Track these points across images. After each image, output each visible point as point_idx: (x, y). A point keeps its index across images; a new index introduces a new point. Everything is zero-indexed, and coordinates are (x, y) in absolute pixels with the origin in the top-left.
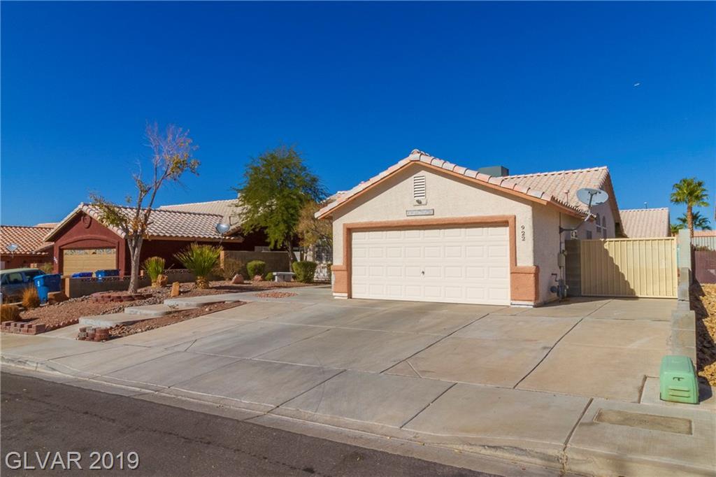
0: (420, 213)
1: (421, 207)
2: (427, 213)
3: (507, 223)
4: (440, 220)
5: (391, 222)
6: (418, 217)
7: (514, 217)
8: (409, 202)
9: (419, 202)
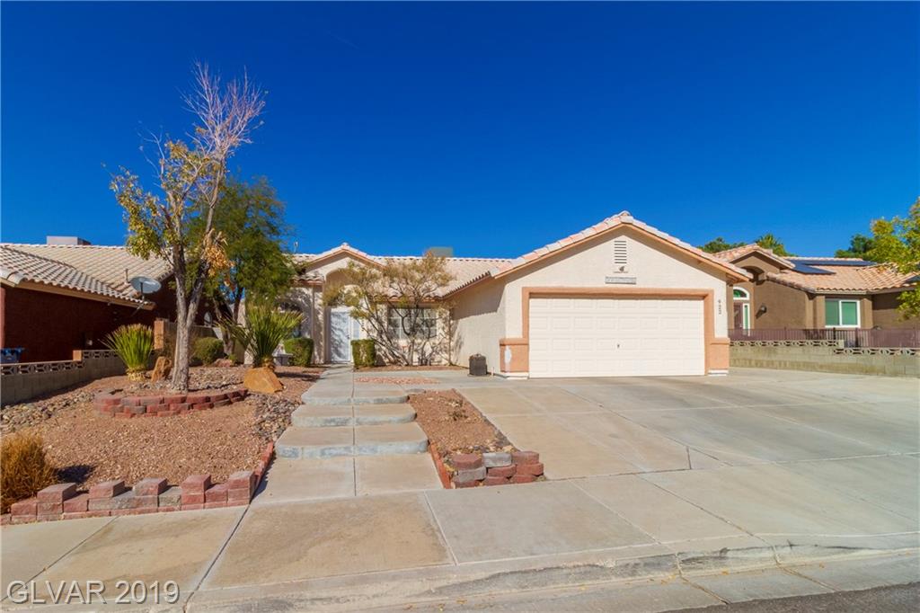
0: (621, 281)
1: (622, 275)
2: (630, 281)
3: (704, 297)
4: (644, 289)
5: (589, 288)
6: (618, 286)
7: (712, 291)
8: (610, 269)
9: (622, 269)
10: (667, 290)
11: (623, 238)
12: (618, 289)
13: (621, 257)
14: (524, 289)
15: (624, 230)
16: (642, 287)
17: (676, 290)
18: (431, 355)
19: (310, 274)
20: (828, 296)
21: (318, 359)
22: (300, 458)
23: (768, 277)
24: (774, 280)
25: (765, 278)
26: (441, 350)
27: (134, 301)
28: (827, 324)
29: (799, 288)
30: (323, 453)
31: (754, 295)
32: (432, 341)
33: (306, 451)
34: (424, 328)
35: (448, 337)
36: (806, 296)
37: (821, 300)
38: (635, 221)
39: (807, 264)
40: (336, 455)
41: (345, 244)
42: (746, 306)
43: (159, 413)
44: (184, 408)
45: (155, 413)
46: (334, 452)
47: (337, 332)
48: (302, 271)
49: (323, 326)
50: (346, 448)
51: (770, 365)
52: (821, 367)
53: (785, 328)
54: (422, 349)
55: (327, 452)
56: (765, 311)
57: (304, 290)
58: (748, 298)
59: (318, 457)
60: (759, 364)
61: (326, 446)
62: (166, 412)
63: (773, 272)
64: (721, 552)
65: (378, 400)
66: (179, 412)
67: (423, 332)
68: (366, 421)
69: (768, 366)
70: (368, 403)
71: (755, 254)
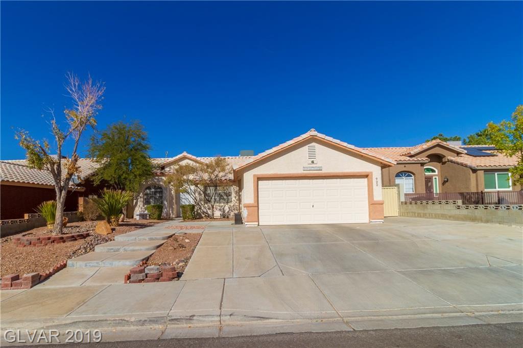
0: (313, 169)
1: (313, 165)
2: (318, 169)
3: (367, 176)
4: (327, 173)
5: (293, 174)
6: (311, 172)
7: (372, 173)
8: (306, 162)
9: (313, 162)
10: (342, 173)
11: (313, 144)
12: (311, 174)
13: (312, 155)
14: (254, 175)
15: (313, 139)
16: (326, 172)
17: (347, 173)
18: (228, 212)
19: (167, 169)
20: (486, 171)
21: (172, 215)
22: (75, 268)
23: (448, 159)
24: (451, 161)
25: (447, 160)
26: (234, 209)
27: (71, 188)
28: (486, 188)
29: (466, 166)
30: (86, 266)
31: (441, 171)
32: (229, 204)
33: (78, 264)
34: (225, 197)
35: (238, 202)
36: (471, 171)
37: (481, 173)
38: (318, 134)
39: (480, 149)
40: (93, 266)
41: (185, 152)
42: (435, 178)
43: (37, 245)
44: (49, 242)
45: (35, 245)
46: (91, 265)
47: (183, 200)
48: (163, 168)
49: (174, 197)
50: (97, 263)
51: (425, 216)
52: (450, 217)
53: (446, 192)
54: (223, 209)
55: (88, 264)
56: (447, 181)
57: (163, 178)
58: (436, 173)
59: (84, 267)
60: (419, 215)
61: (88, 262)
62: (40, 244)
63: (451, 156)
64: (191, 316)
65: (151, 238)
66: (46, 245)
67: (224, 199)
68: (129, 249)
69: (423, 217)
70: (146, 240)
71: (438, 145)
